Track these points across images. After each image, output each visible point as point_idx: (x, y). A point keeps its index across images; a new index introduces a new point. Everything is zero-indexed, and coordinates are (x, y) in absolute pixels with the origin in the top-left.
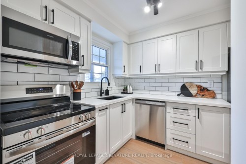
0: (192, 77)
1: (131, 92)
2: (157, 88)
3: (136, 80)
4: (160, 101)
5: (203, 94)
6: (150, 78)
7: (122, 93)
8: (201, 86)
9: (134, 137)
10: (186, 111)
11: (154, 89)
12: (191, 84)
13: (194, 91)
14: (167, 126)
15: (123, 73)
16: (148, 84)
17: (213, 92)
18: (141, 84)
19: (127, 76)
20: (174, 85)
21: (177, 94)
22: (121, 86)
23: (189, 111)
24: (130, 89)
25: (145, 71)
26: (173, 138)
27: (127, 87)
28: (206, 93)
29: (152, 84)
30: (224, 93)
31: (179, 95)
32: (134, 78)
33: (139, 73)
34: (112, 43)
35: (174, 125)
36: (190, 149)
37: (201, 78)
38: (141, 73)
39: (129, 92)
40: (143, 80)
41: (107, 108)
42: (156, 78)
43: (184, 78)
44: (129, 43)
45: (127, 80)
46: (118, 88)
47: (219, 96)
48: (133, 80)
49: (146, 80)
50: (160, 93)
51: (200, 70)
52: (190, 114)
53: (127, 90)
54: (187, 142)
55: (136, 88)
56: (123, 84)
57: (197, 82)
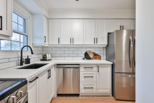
0: (90, 47)
1: (50, 59)
2: (70, 55)
3: (53, 49)
4: (75, 64)
5: (96, 57)
6: (64, 47)
7: (41, 60)
8: (95, 53)
9: (56, 96)
10: (92, 69)
11: (67, 55)
12: (90, 52)
13: (91, 56)
14: (81, 81)
15: (44, 43)
16: (63, 52)
17: (100, 56)
18: (57, 52)
19: (47, 46)
20: (80, 52)
21: (82, 58)
22: (40, 54)
23: (93, 69)
24: (49, 57)
25: (62, 42)
26: (85, 88)
27: (46, 55)
28: (97, 57)
29: (66, 52)
30: (104, 56)
31: (83, 59)
32: (52, 48)
33: (57, 43)
34: (32, 14)
35: (85, 79)
36: (94, 91)
37: (94, 48)
38: (59, 44)
39: (48, 59)
40: (59, 49)
41: (37, 78)
42: (69, 48)
43: (86, 48)
44: (48, 18)
45: (44, 49)
46: (37, 56)
47: (102, 58)
48: (50, 49)
49: (62, 49)
50: (72, 58)
51: (96, 44)
52: (94, 70)
53: (46, 57)
54: (92, 88)
55: (53, 55)
56: (42, 52)
57: (93, 50)
